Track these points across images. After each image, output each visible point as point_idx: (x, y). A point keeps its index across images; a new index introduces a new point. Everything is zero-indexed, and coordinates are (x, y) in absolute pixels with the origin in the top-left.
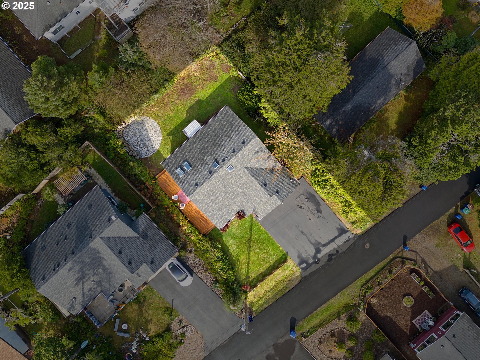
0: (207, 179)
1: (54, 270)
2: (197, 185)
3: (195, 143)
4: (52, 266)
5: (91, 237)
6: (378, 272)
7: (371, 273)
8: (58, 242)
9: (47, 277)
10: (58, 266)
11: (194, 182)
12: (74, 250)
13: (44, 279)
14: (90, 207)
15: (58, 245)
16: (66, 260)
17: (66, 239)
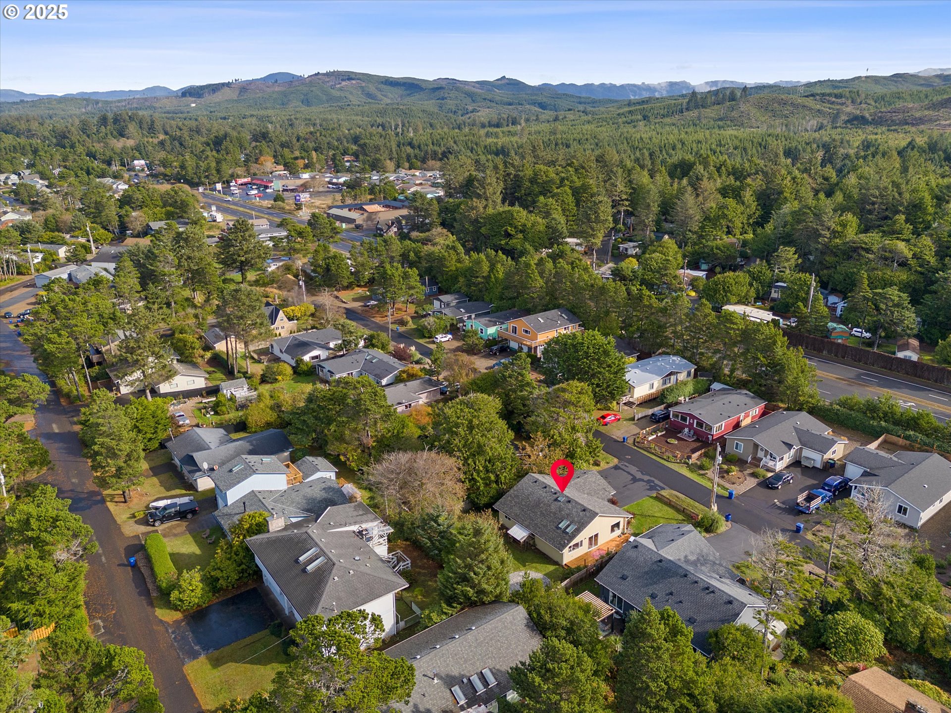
0: (576, 502)
1: (713, 592)
2: (584, 510)
3: (536, 524)
4: (709, 598)
5: (660, 561)
6: (653, 453)
7: (654, 457)
8: (677, 603)
9: (725, 598)
10: (707, 588)
11: (581, 513)
12: (681, 577)
13: (730, 602)
14: (624, 578)
15: (681, 602)
16: (696, 582)
17: (671, 594)
